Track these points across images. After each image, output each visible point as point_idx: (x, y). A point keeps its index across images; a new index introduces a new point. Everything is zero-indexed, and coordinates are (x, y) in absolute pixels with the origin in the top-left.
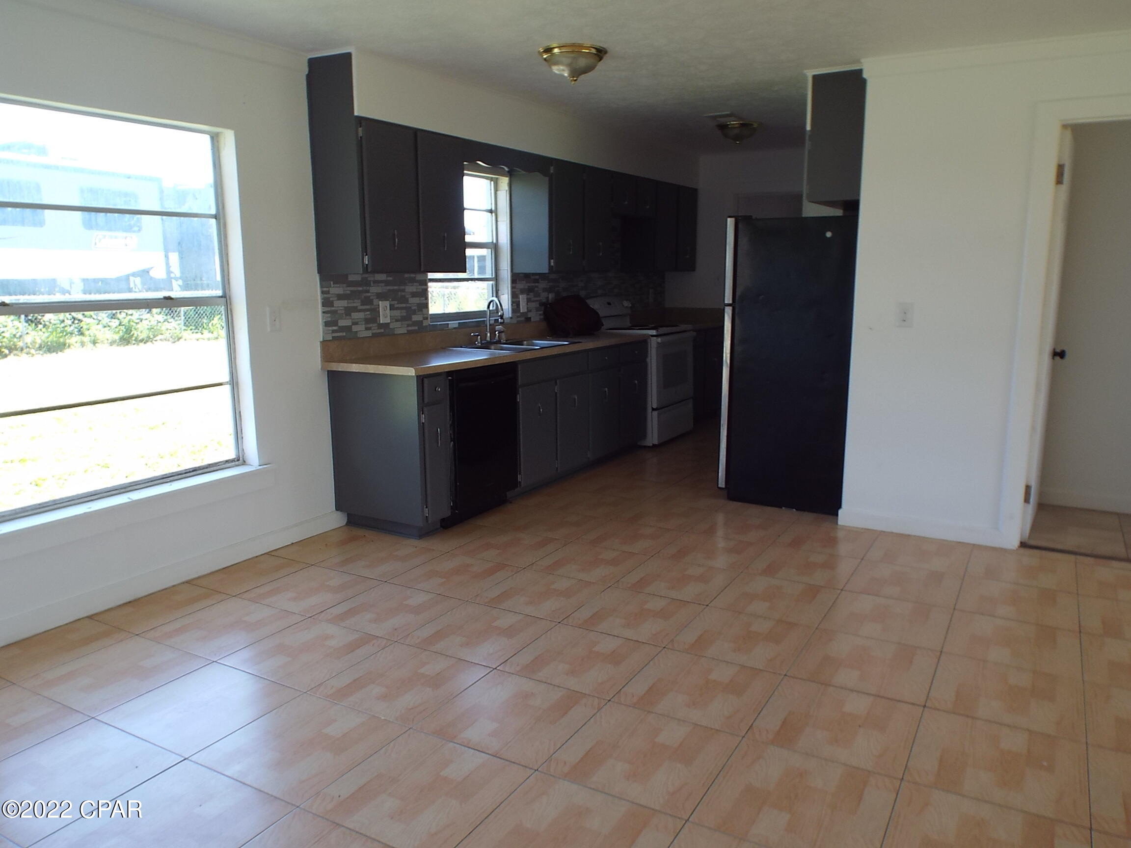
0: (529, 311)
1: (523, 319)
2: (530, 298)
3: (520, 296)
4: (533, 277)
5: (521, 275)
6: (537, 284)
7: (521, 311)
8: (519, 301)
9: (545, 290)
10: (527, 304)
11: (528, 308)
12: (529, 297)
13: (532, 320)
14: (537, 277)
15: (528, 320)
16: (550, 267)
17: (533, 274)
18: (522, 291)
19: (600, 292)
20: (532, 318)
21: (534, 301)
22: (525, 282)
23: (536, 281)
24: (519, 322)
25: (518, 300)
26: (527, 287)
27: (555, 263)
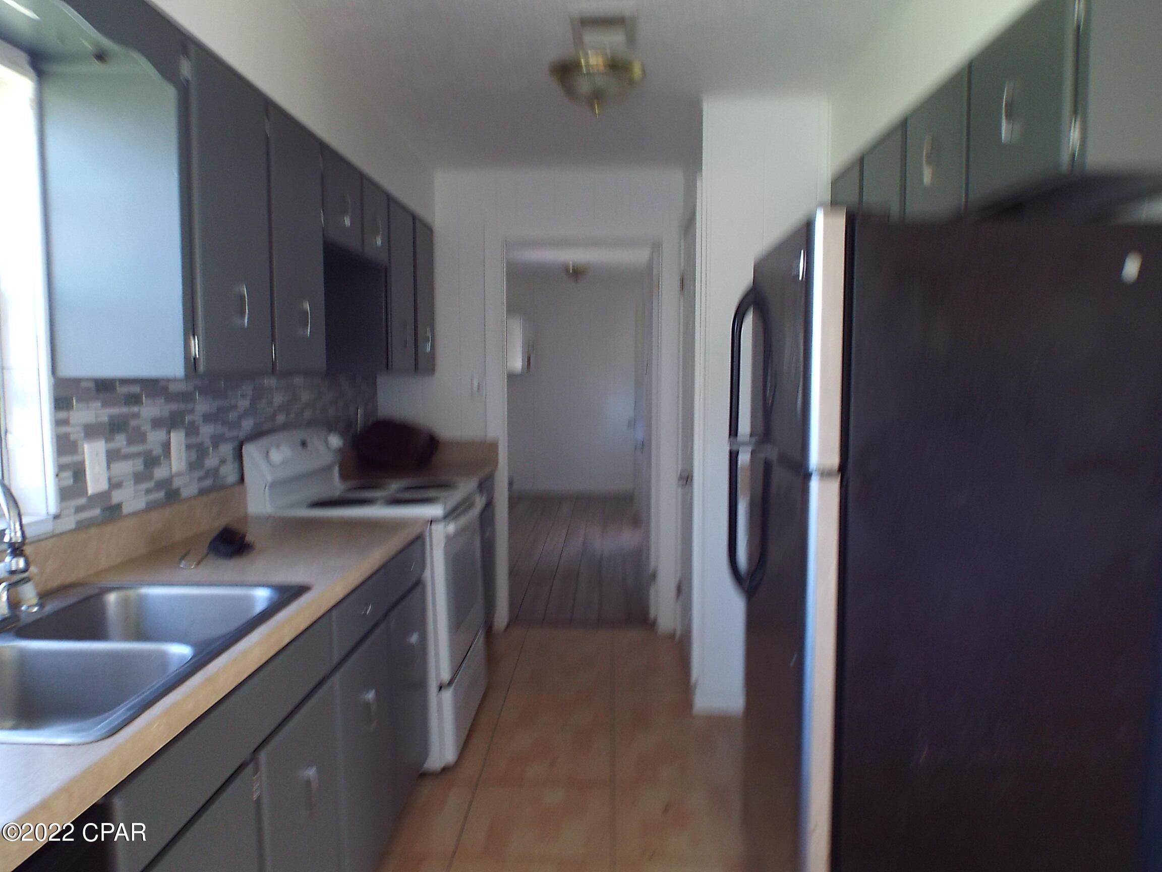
0: (114, 484)
1: (96, 512)
2: (118, 450)
3: (86, 447)
4: (122, 390)
5: (84, 384)
6: (135, 409)
7: (90, 491)
8: (83, 463)
9: (156, 423)
10: (109, 467)
11: (110, 479)
12: (113, 445)
13: (126, 509)
14: (136, 389)
15: (112, 512)
16: (191, 364)
17: (125, 381)
18: (91, 431)
19: (281, 419)
20: (124, 506)
21: (127, 457)
22: (99, 404)
23: (134, 399)
24: (82, 526)
25: (76, 458)
26: (105, 419)
27: (208, 346)
